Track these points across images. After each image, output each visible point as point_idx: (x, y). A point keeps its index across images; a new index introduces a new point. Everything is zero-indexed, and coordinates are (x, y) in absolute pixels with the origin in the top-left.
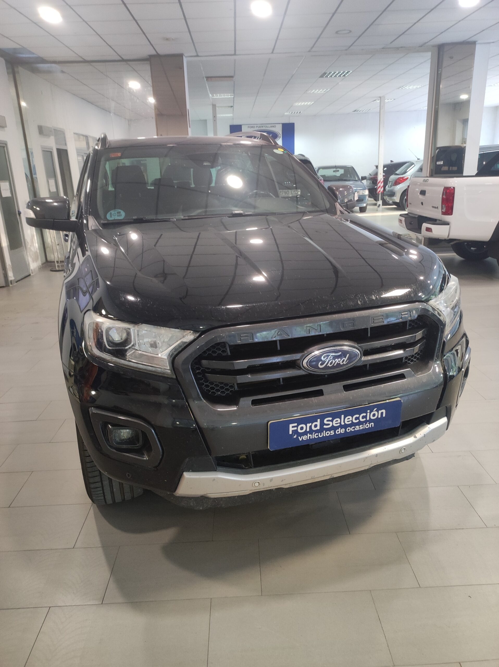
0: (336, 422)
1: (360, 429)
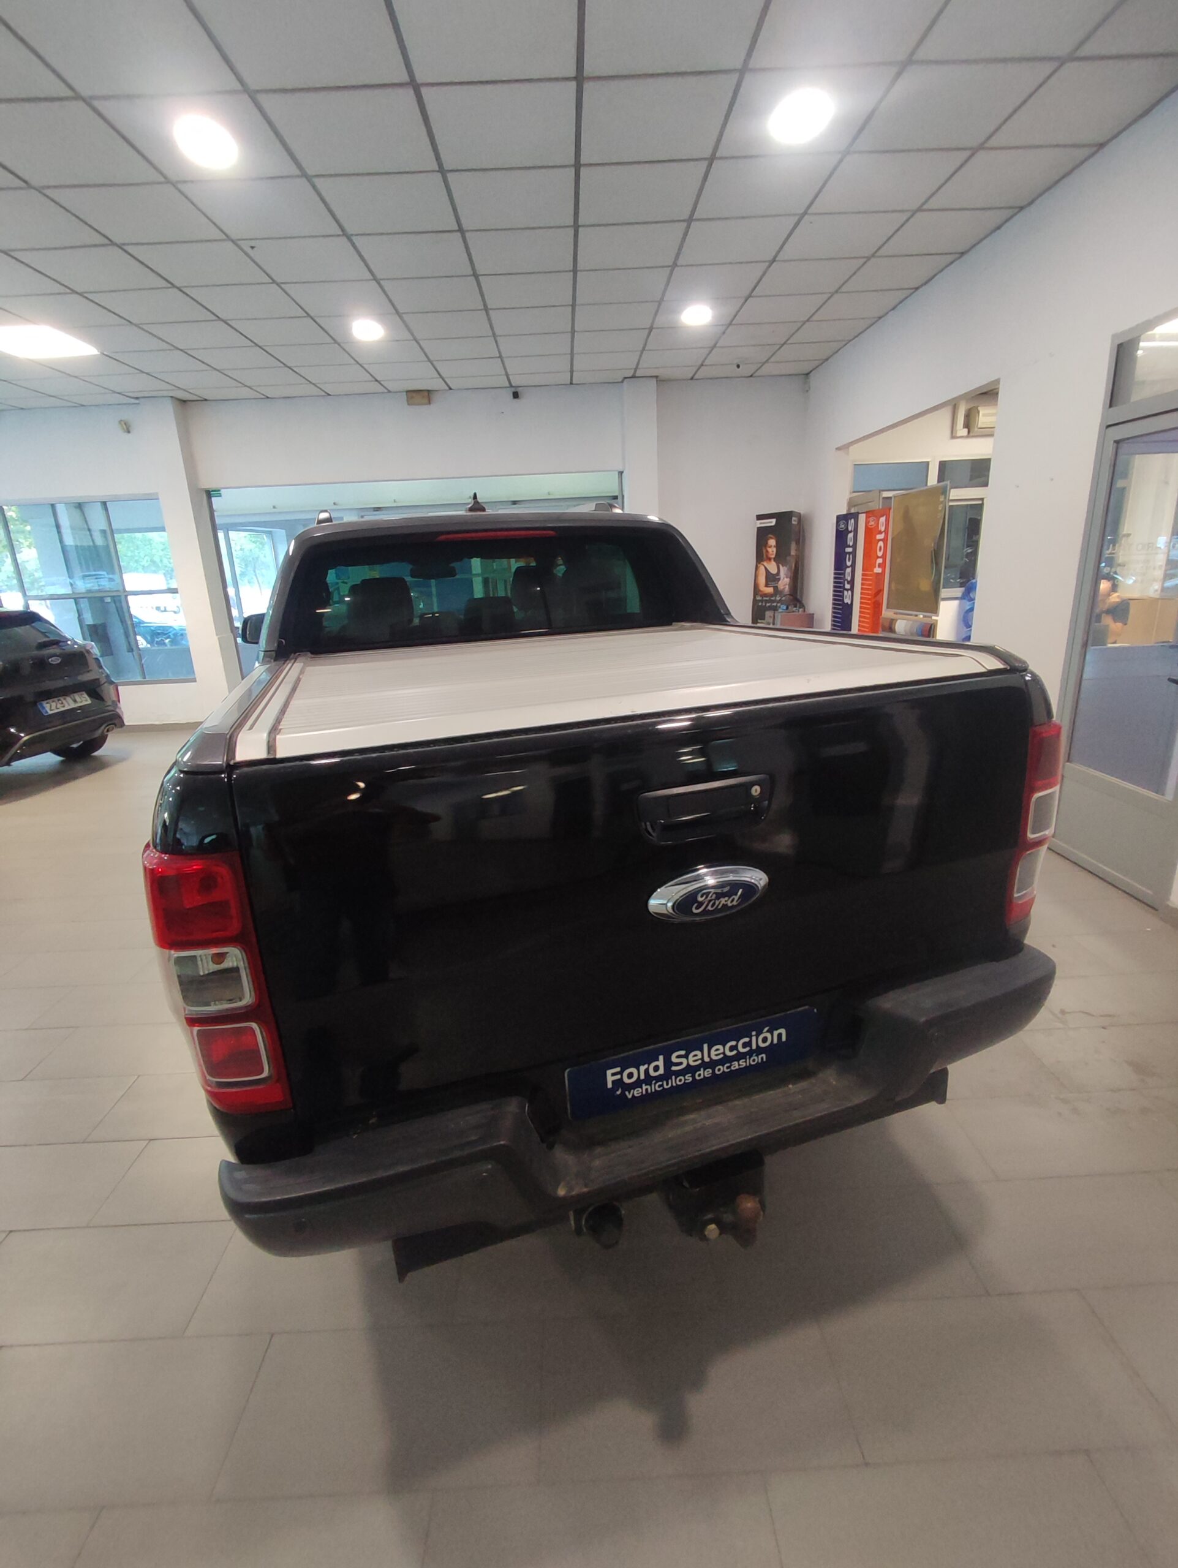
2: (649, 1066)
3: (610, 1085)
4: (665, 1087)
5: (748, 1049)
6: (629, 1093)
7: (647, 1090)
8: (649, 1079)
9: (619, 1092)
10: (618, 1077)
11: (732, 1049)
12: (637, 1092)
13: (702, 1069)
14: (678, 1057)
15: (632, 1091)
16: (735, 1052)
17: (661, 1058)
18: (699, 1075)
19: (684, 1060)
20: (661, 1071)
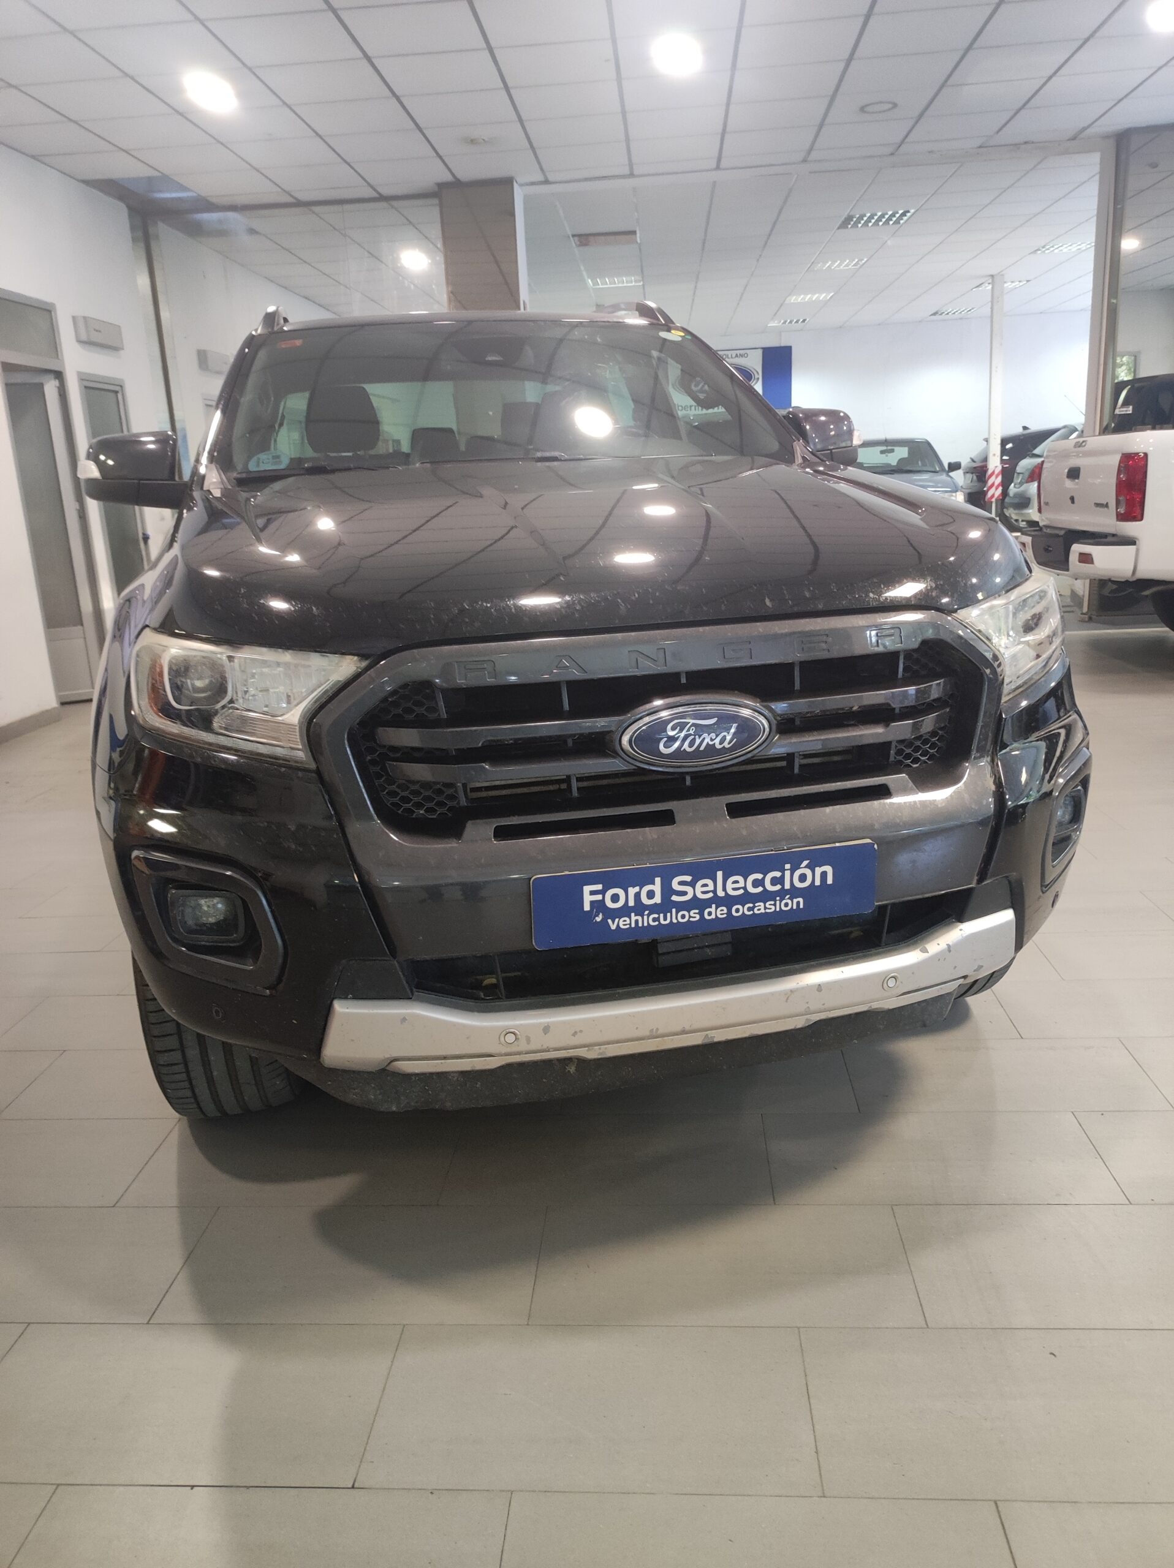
0: (702, 889)
1: (768, 911)
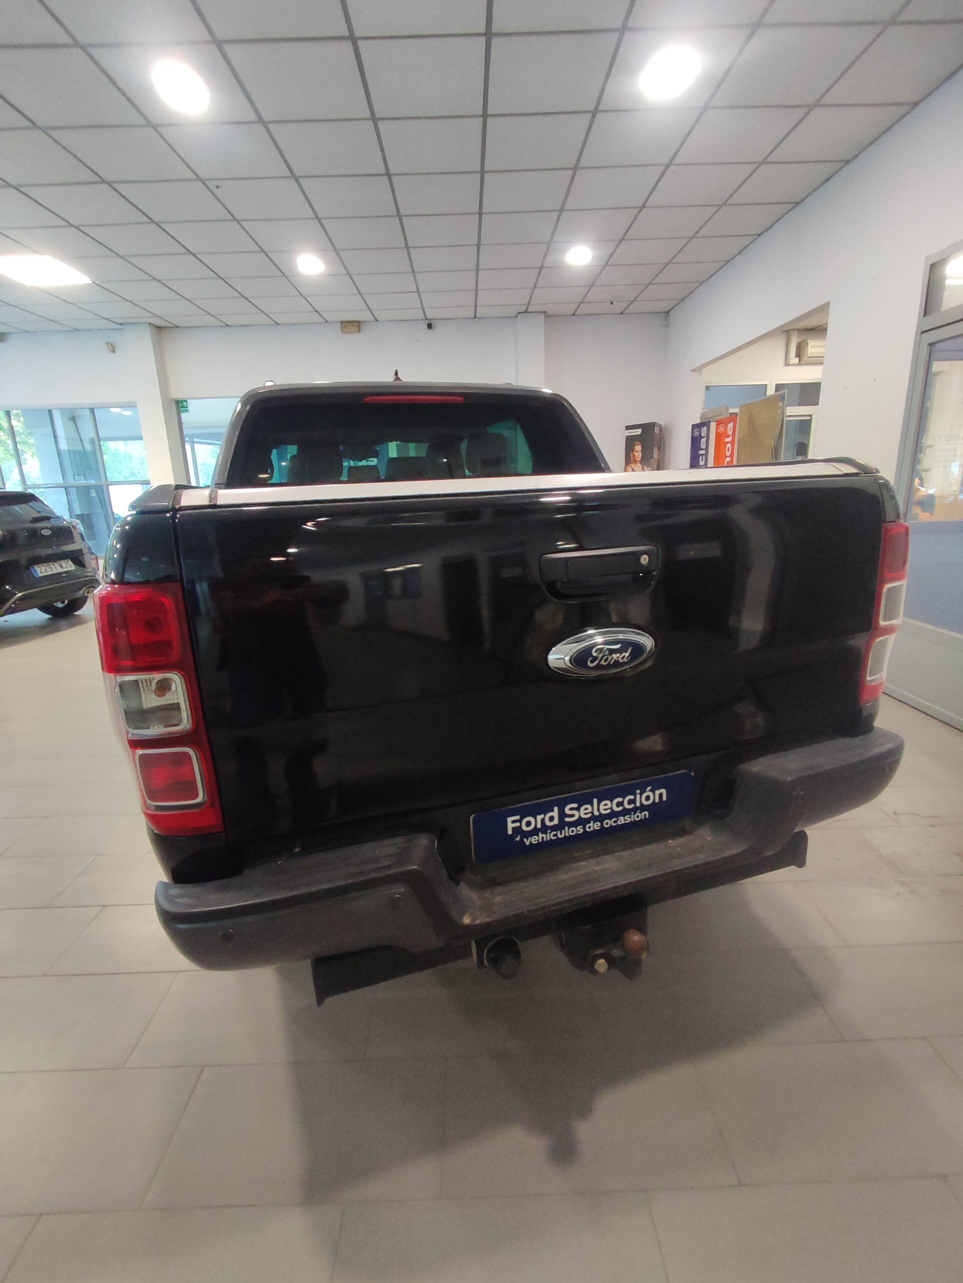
2: (545, 816)
3: (510, 832)
4: (560, 836)
5: (632, 806)
6: (527, 839)
7: (543, 838)
8: (545, 829)
9: (518, 839)
10: (518, 824)
11: (619, 804)
12: (534, 840)
13: (592, 822)
14: (571, 809)
15: (530, 838)
16: (621, 808)
17: (556, 809)
18: (590, 827)
19: (576, 813)
20: (556, 821)
